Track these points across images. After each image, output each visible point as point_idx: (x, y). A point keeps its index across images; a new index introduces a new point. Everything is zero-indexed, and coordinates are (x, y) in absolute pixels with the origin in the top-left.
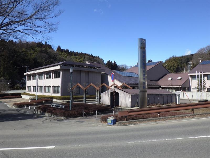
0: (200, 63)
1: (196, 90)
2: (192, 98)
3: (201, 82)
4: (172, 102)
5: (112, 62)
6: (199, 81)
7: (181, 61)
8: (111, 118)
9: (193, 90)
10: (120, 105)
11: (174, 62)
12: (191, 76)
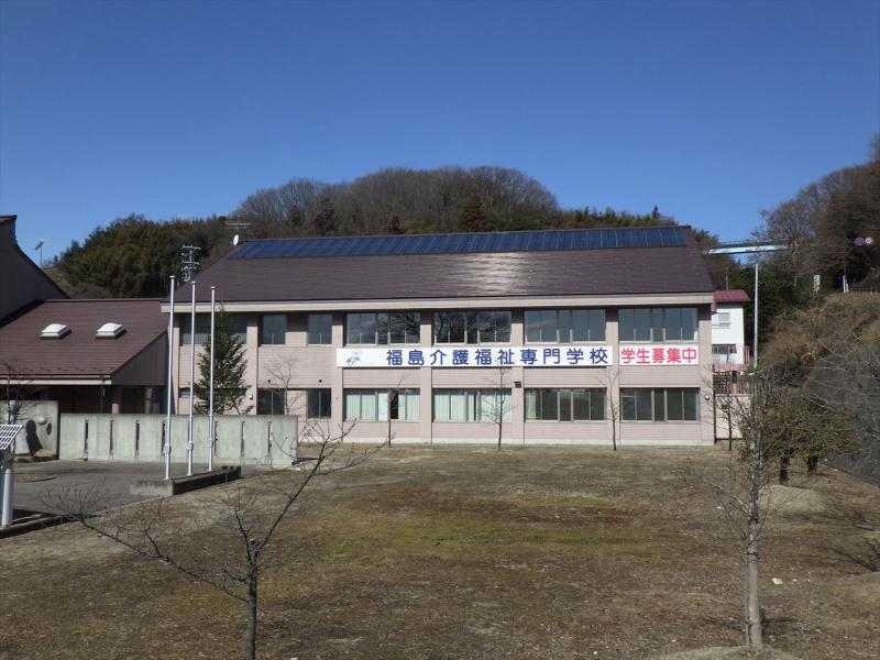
0: (233, 247)
2: (137, 454)
3: (219, 356)
6: (208, 350)
7: (168, 248)
11: (132, 250)
12: (182, 320)
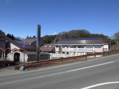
0: (60, 39)
1: (58, 53)
4: (48, 59)
5: (10, 35)
7: (50, 38)
8: (22, 67)
9: (56, 53)
10: (20, 61)
11: (47, 38)
